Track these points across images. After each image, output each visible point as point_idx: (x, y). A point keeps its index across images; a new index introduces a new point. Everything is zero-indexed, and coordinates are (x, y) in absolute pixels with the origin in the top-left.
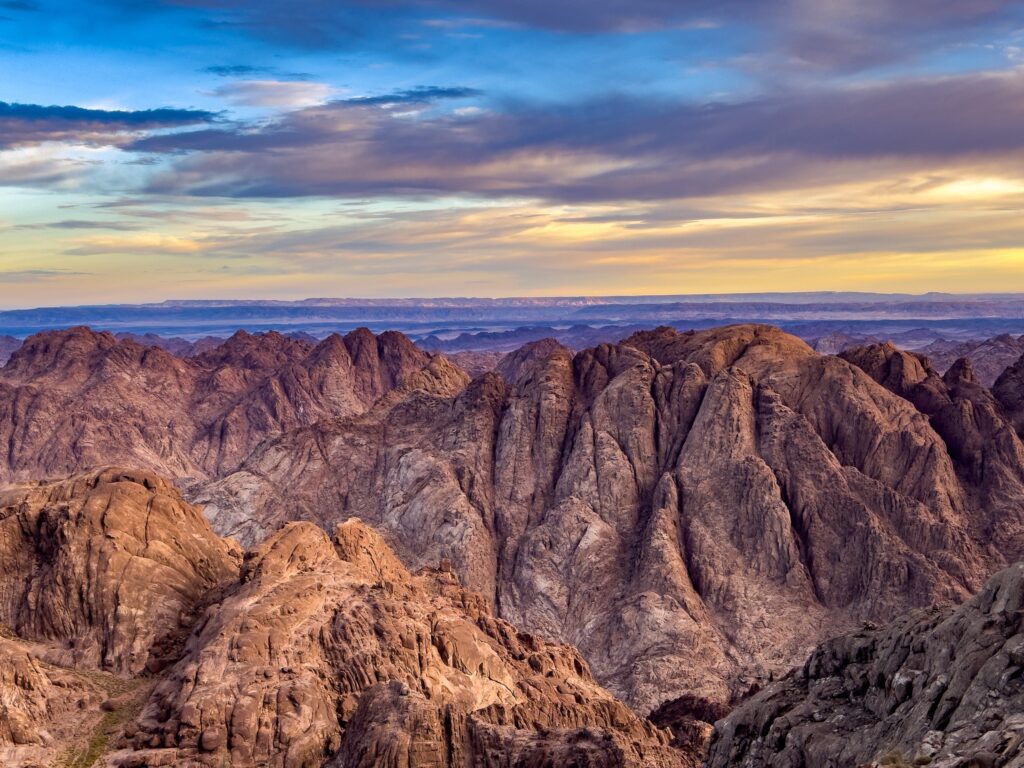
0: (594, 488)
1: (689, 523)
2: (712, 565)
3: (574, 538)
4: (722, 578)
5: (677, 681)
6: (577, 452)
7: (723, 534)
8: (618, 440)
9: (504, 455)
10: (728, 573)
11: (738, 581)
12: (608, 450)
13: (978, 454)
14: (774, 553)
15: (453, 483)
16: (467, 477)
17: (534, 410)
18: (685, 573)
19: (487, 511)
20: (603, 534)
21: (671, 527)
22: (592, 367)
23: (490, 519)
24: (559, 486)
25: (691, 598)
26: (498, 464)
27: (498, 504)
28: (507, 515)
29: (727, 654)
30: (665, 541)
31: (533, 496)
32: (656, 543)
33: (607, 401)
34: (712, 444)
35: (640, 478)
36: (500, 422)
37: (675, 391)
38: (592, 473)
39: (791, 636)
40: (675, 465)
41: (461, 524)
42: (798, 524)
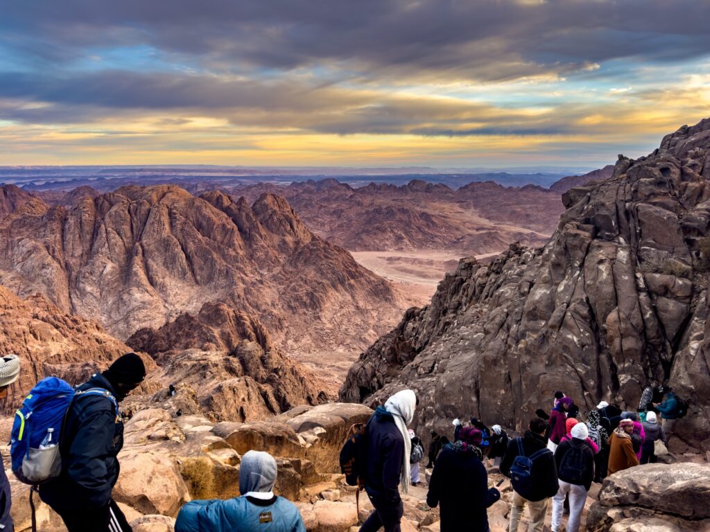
0: (108, 250)
1: (147, 261)
2: (157, 275)
3: (101, 270)
4: (161, 280)
5: (146, 318)
6: (99, 236)
7: (161, 264)
8: (116, 231)
9: (67, 239)
10: (163, 278)
11: (167, 280)
12: (112, 235)
13: (248, 230)
14: (180, 269)
15: (45, 252)
16: (51, 249)
17: (79, 221)
18: (147, 280)
19: (62, 262)
20: (113, 267)
21: (140, 263)
22: (103, 202)
23: (63, 265)
24: (93, 250)
25: (150, 288)
26: (65, 243)
27: (67, 259)
28: (71, 263)
29: (165, 306)
30: (138, 268)
31: (82, 255)
32: (134, 269)
33: (110, 216)
34: (154, 231)
35: (126, 245)
36: (64, 225)
37: (138, 211)
38: (106, 245)
39: (188, 297)
40: (140, 239)
41: (50, 269)
42: (188, 258)
